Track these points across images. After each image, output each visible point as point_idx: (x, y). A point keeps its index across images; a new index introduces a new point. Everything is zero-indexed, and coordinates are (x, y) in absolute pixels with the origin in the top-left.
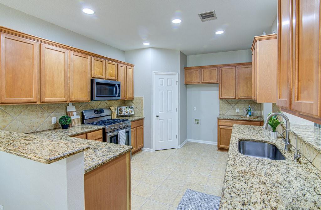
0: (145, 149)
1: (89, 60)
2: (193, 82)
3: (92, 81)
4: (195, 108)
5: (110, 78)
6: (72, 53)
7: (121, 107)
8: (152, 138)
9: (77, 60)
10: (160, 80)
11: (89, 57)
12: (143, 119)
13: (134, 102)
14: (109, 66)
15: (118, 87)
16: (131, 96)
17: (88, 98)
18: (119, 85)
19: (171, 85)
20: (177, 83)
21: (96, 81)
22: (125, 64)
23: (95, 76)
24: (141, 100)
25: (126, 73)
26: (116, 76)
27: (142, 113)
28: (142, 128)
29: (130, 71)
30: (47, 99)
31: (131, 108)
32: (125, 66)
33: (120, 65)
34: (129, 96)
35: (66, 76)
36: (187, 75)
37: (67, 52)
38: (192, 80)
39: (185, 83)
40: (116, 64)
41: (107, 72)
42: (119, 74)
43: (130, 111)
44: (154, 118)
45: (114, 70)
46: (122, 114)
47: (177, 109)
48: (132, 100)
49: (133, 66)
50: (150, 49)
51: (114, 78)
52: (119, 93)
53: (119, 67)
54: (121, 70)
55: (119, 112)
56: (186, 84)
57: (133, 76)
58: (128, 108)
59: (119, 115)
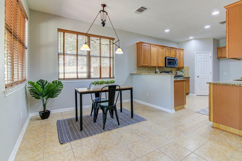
0: (190, 94)
1: (164, 49)
2: (223, 56)
3: (166, 58)
4: (226, 73)
5: (173, 56)
6: (159, 47)
7: (177, 72)
8: (194, 88)
9: (161, 50)
10: (200, 56)
11: (164, 48)
12: (189, 78)
13: (184, 69)
14: (172, 51)
15: (176, 61)
16: (182, 66)
17: (164, 65)
18: (177, 60)
19: (207, 59)
20: (211, 57)
21: (167, 58)
22: (179, 49)
23: (167, 56)
24: (188, 68)
25: (180, 54)
26: (175, 56)
27: (188, 75)
28: (189, 83)
29: (182, 52)
30: (152, 65)
31: (182, 72)
32: (179, 50)
33: (177, 50)
34: (181, 66)
35: (157, 57)
36: (219, 52)
37: (157, 47)
38: (223, 55)
39: (217, 57)
40: (175, 50)
41: (171, 54)
42: (177, 54)
43: (182, 74)
44: (196, 77)
45: (174, 53)
46: (178, 75)
47: (211, 73)
48: (183, 68)
49: (183, 50)
50: (194, 40)
51: (174, 57)
52: (177, 64)
53: (176, 51)
54: (178, 52)
55: (176, 74)
56: (219, 58)
57: (183, 55)
58: (180, 72)
59: (176, 75)
